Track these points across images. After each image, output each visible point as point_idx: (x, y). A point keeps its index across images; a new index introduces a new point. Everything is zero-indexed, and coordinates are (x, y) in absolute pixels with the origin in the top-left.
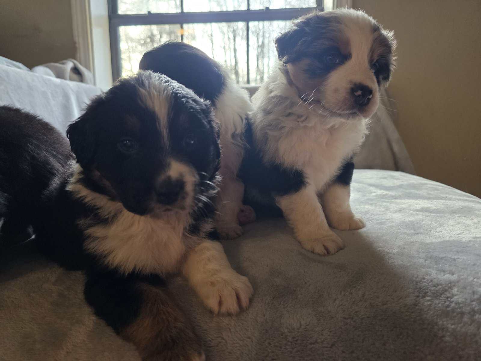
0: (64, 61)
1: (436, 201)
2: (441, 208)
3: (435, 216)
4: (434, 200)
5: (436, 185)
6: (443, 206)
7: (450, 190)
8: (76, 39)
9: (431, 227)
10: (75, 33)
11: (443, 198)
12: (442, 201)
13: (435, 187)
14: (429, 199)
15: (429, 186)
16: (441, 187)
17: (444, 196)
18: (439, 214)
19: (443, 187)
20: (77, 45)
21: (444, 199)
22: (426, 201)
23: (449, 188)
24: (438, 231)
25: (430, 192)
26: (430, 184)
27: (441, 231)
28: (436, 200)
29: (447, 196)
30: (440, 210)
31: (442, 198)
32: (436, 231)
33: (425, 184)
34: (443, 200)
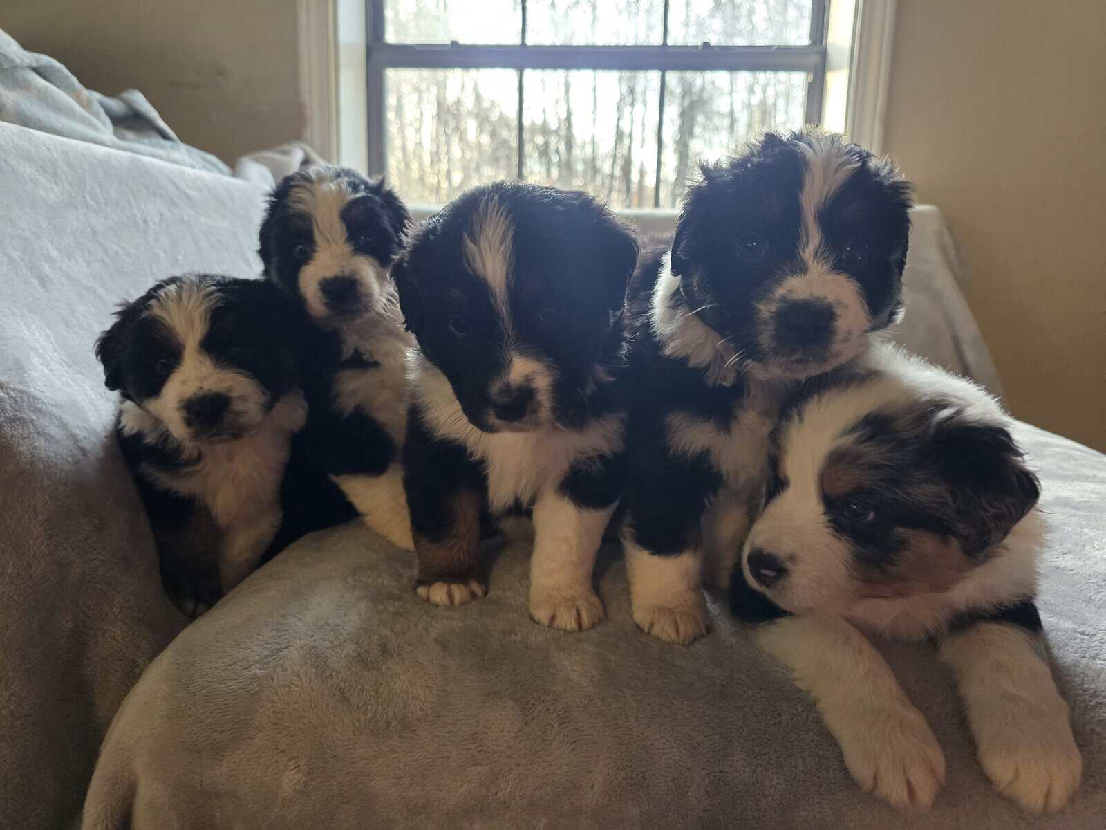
0: (286, 147)
1: (1078, 485)
2: (1092, 500)
3: (1084, 516)
4: (1075, 483)
5: (1068, 448)
6: (1093, 496)
7: (1095, 458)
8: (306, 98)
9: (1084, 538)
10: (304, 85)
11: (1089, 477)
12: (1091, 486)
13: (1067, 451)
14: (1064, 478)
15: (1056, 449)
16: (1078, 453)
17: (1090, 473)
18: (1090, 512)
19: (1083, 452)
20: (308, 112)
21: (1090, 479)
22: (1060, 483)
23: (1094, 455)
24: (1097, 547)
25: (1061, 464)
26: (1059, 446)
27: (1101, 547)
28: (1078, 483)
29: (1096, 472)
30: (1089, 504)
31: (1086, 479)
32: (1094, 548)
33: (1047, 445)
34: (1091, 482)
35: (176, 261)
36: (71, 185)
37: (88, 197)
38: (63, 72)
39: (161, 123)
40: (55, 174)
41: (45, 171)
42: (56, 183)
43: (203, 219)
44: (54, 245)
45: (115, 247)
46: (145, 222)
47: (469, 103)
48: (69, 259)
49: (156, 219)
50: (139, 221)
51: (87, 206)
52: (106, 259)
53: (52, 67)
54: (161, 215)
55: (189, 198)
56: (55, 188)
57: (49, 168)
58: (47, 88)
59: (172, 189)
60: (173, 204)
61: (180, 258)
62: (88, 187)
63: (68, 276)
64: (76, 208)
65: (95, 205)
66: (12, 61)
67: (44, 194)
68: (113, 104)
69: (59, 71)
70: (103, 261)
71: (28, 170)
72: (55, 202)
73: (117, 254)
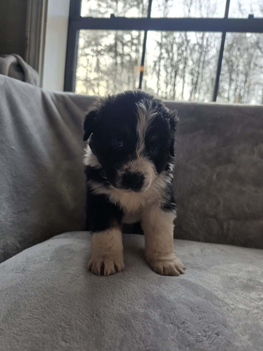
8: (28, 35)
20: (28, 42)
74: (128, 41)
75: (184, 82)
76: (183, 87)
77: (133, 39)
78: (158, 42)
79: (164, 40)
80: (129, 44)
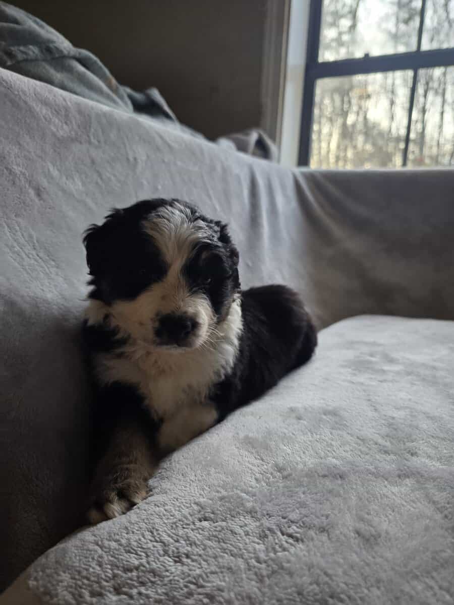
8: (263, 100)
20: (264, 109)
35: (156, 189)
36: (79, 127)
37: (92, 138)
38: (98, 64)
39: (166, 108)
40: (67, 116)
41: (58, 113)
42: (66, 123)
43: (179, 163)
44: (55, 168)
45: (108, 175)
46: (135, 159)
47: (360, 126)
48: (67, 179)
49: (144, 158)
50: (131, 159)
51: (90, 143)
52: (99, 181)
53: (90, 59)
54: (148, 157)
55: (169, 146)
56: (65, 127)
57: (63, 112)
58: (85, 73)
59: (158, 139)
60: (158, 149)
61: (160, 187)
62: (92, 130)
63: (64, 191)
64: (81, 143)
65: (96, 143)
66: (61, 52)
67: (55, 130)
68: (138, 96)
69: (95, 62)
70: (97, 183)
71: (44, 111)
72: (62, 136)
73: (109, 179)
74: (333, 40)
75: (444, 102)
76: (442, 113)
77: (340, 34)
78: (389, 33)
79: (402, 27)
80: (334, 44)
